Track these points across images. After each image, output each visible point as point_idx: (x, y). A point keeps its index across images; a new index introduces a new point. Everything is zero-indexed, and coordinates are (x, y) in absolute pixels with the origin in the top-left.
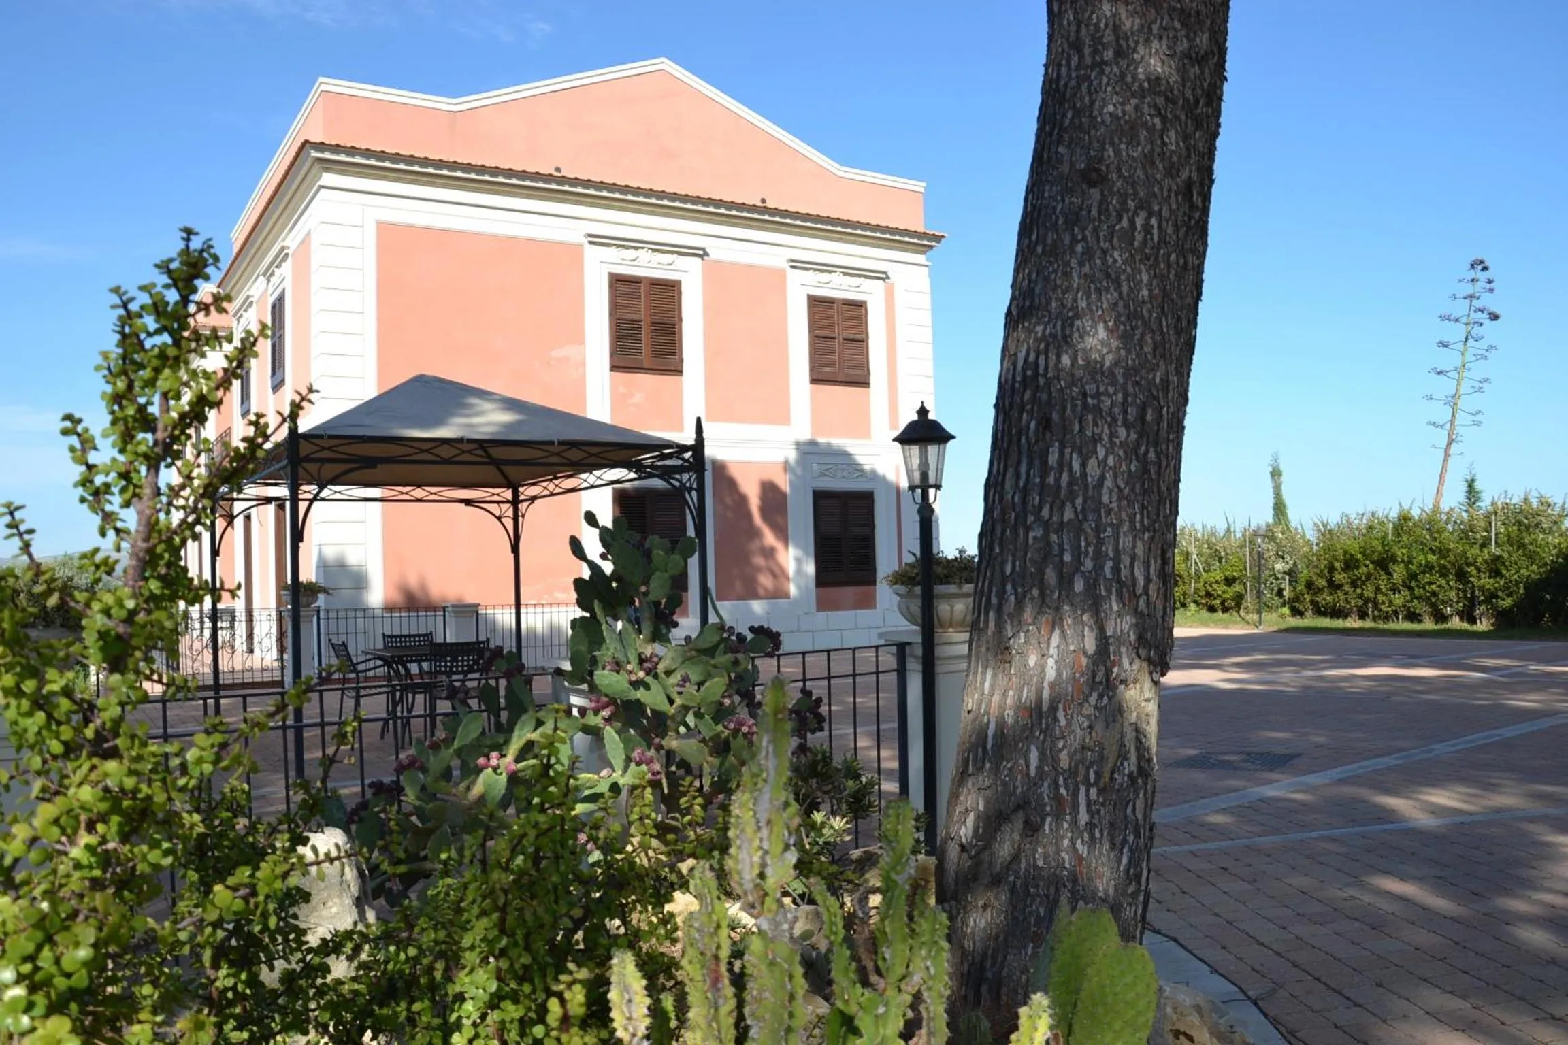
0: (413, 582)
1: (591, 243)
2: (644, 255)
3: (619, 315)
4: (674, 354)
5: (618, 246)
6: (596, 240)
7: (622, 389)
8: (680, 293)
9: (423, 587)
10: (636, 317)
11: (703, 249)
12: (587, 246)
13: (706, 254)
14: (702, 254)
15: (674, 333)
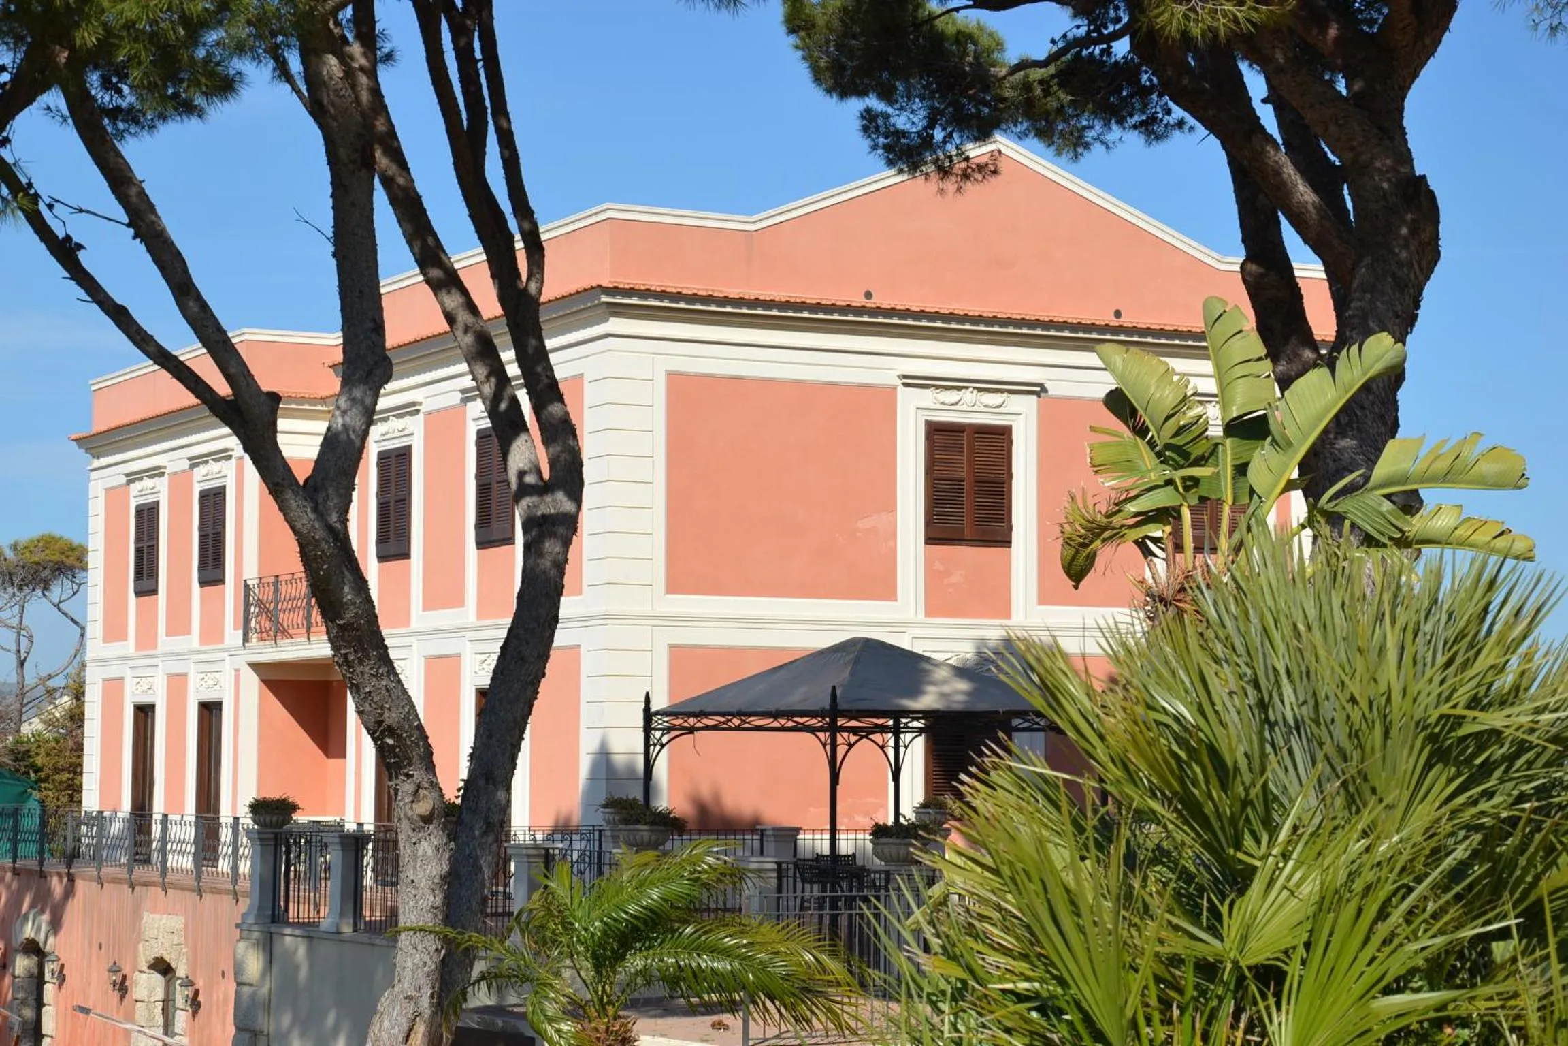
0: (706, 792)
1: (906, 385)
2: (968, 396)
3: (937, 474)
4: (1001, 520)
5: (937, 387)
6: (912, 381)
7: (938, 566)
8: (1011, 442)
9: (717, 797)
10: (957, 475)
11: (1041, 385)
12: (901, 389)
13: (1043, 389)
14: (1039, 390)
15: (1002, 494)
